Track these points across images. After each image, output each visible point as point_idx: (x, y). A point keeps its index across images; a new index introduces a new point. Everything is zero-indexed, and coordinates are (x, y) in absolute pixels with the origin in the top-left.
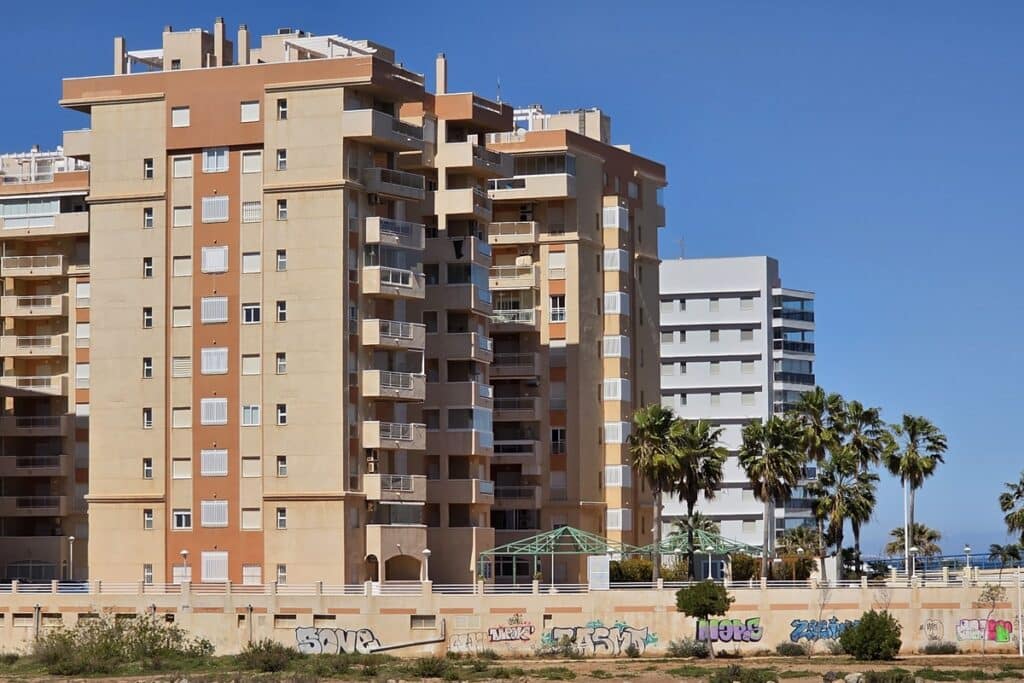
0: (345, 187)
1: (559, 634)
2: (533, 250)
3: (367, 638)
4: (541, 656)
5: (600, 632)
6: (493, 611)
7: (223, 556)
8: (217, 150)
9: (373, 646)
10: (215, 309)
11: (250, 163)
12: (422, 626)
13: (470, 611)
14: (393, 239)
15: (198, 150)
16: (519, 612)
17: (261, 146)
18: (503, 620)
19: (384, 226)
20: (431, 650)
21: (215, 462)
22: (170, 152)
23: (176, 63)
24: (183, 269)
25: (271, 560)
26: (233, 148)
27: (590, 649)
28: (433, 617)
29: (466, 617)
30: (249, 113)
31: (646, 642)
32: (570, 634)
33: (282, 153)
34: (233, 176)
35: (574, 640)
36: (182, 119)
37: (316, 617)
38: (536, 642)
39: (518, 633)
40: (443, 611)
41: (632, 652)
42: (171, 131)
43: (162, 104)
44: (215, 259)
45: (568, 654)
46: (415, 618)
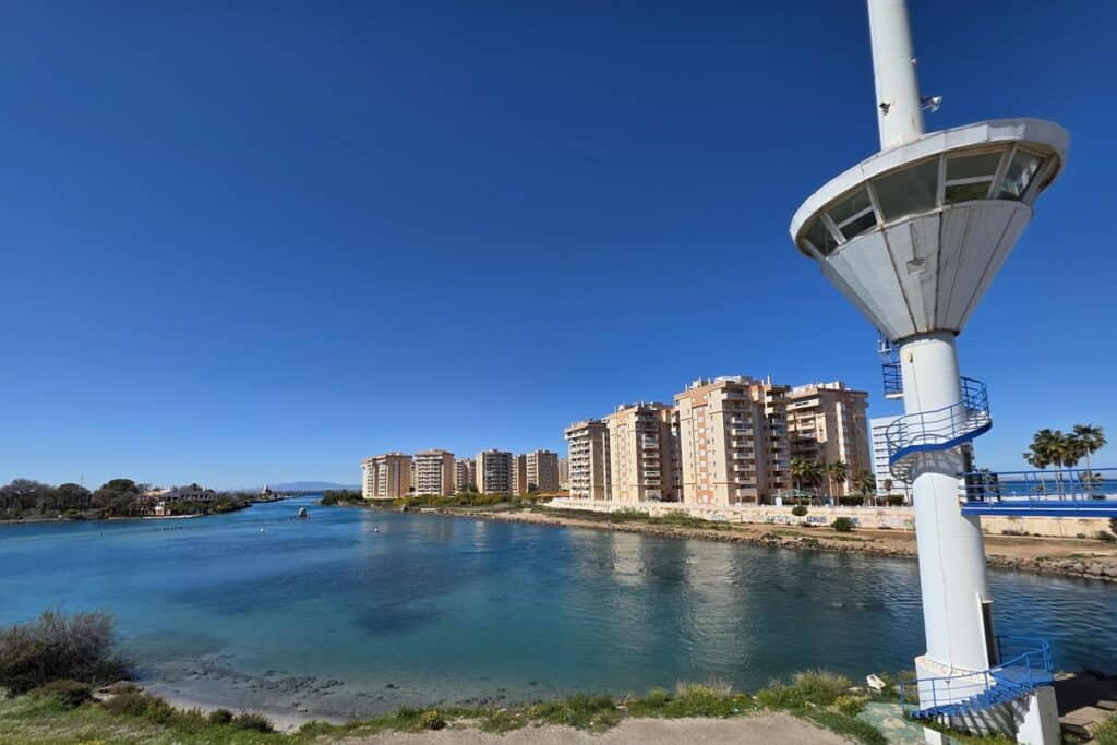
0: (722, 410)
1: (770, 518)
2: (814, 419)
3: (724, 517)
4: (765, 523)
5: (780, 518)
6: (753, 511)
7: (707, 496)
8: (700, 406)
9: (725, 519)
10: (702, 442)
11: (706, 408)
12: (736, 515)
14: (740, 422)
15: (697, 407)
16: (759, 512)
17: (707, 404)
18: (756, 514)
19: (736, 419)
20: (738, 521)
21: (704, 476)
22: (693, 408)
23: (695, 388)
24: (696, 433)
25: (715, 497)
26: (703, 405)
27: (778, 522)
28: (738, 513)
30: (705, 397)
31: (793, 521)
32: (773, 518)
33: (711, 405)
34: (703, 412)
35: (774, 520)
36: (694, 400)
38: (764, 520)
39: (759, 517)
40: (741, 511)
41: (789, 524)
42: (692, 404)
43: (690, 398)
44: (702, 430)
45: (773, 524)
46: (734, 513)
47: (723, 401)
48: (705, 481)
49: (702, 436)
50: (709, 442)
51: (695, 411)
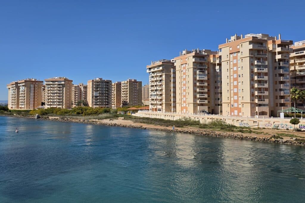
0: (249, 56)
1: (276, 125)
3: (247, 124)
4: (273, 129)
5: (283, 126)
6: (266, 121)
7: (237, 111)
8: (235, 53)
9: (248, 126)
10: (235, 76)
11: (239, 54)
12: (255, 123)
13: (262, 121)
14: (260, 64)
15: (233, 53)
16: (269, 121)
17: (239, 52)
18: (267, 123)
19: (257, 62)
20: (257, 127)
21: (236, 98)
22: (230, 54)
23: (232, 41)
24: (232, 70)
25: (242, 112)
26: (237, 52)
27: (281, 128)
28: (256, 122)
29: (262, 122)
30: (238, 47)
31: (290, 128)
32: (278, 125)
33: (242, 52)
34: (237, 56)
35: (278, 127)
36: (231, 49)
37: (241, 121)
38: (272, 126)
39: (269, 125)
40: (258, 121)
41: (288, 129)
42: (230, 51)
43: (229, 47)
44: (235, 69)
45: (277, 129)
46: (254, 122)
47: (250, 50)
48: (236, 101)
49: (236, 72)
50: (240, 76)
51: (231, 56)
